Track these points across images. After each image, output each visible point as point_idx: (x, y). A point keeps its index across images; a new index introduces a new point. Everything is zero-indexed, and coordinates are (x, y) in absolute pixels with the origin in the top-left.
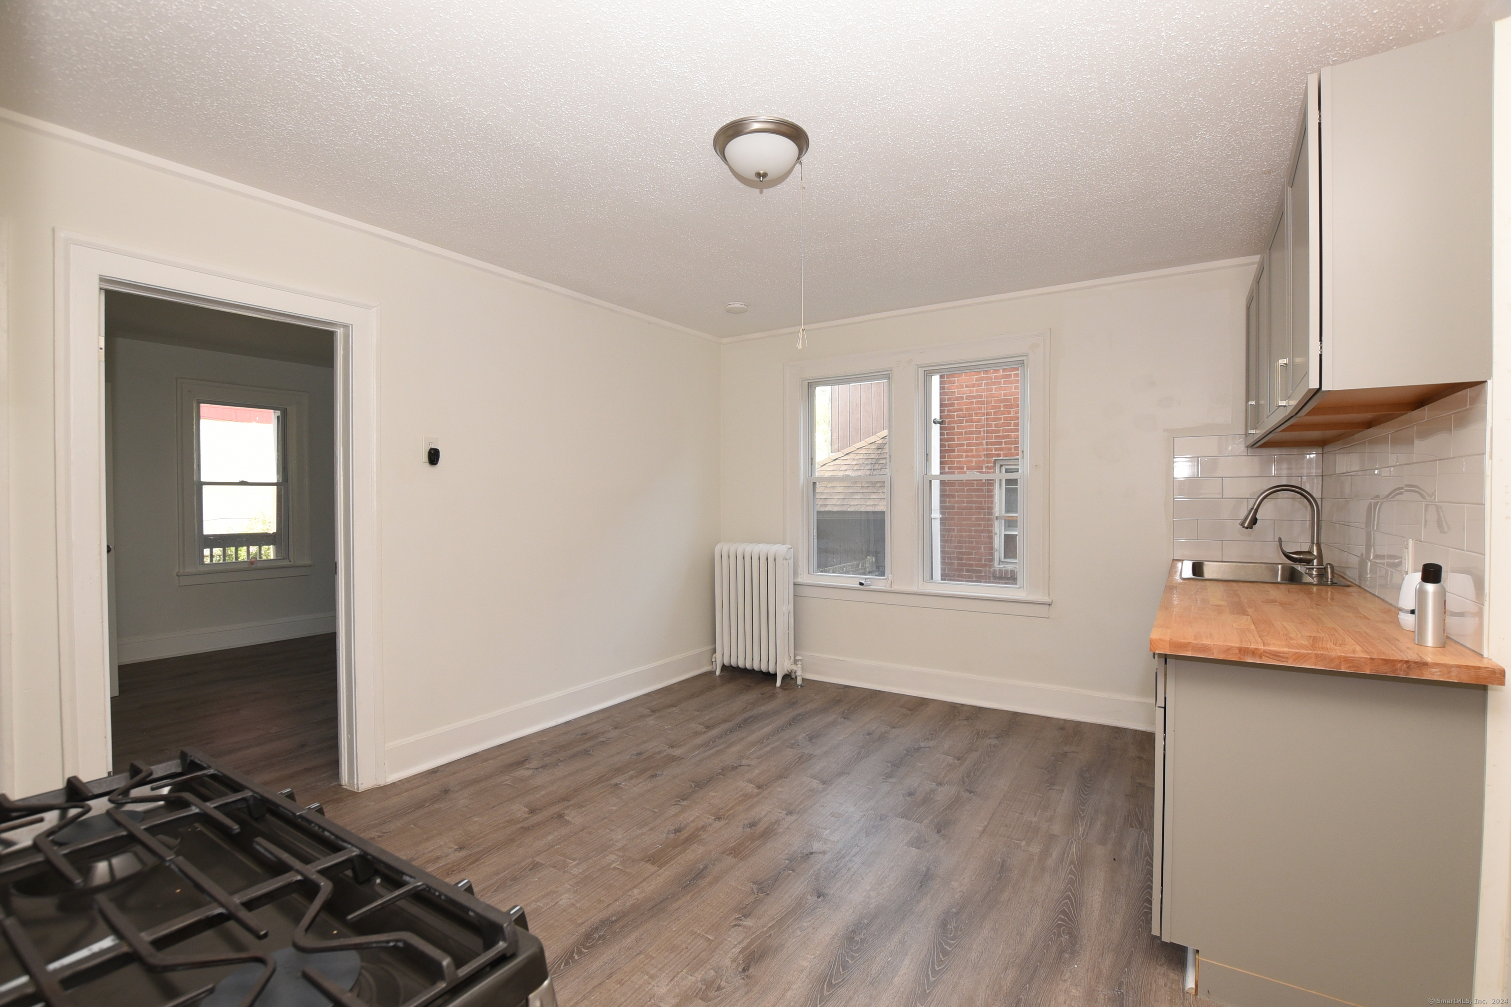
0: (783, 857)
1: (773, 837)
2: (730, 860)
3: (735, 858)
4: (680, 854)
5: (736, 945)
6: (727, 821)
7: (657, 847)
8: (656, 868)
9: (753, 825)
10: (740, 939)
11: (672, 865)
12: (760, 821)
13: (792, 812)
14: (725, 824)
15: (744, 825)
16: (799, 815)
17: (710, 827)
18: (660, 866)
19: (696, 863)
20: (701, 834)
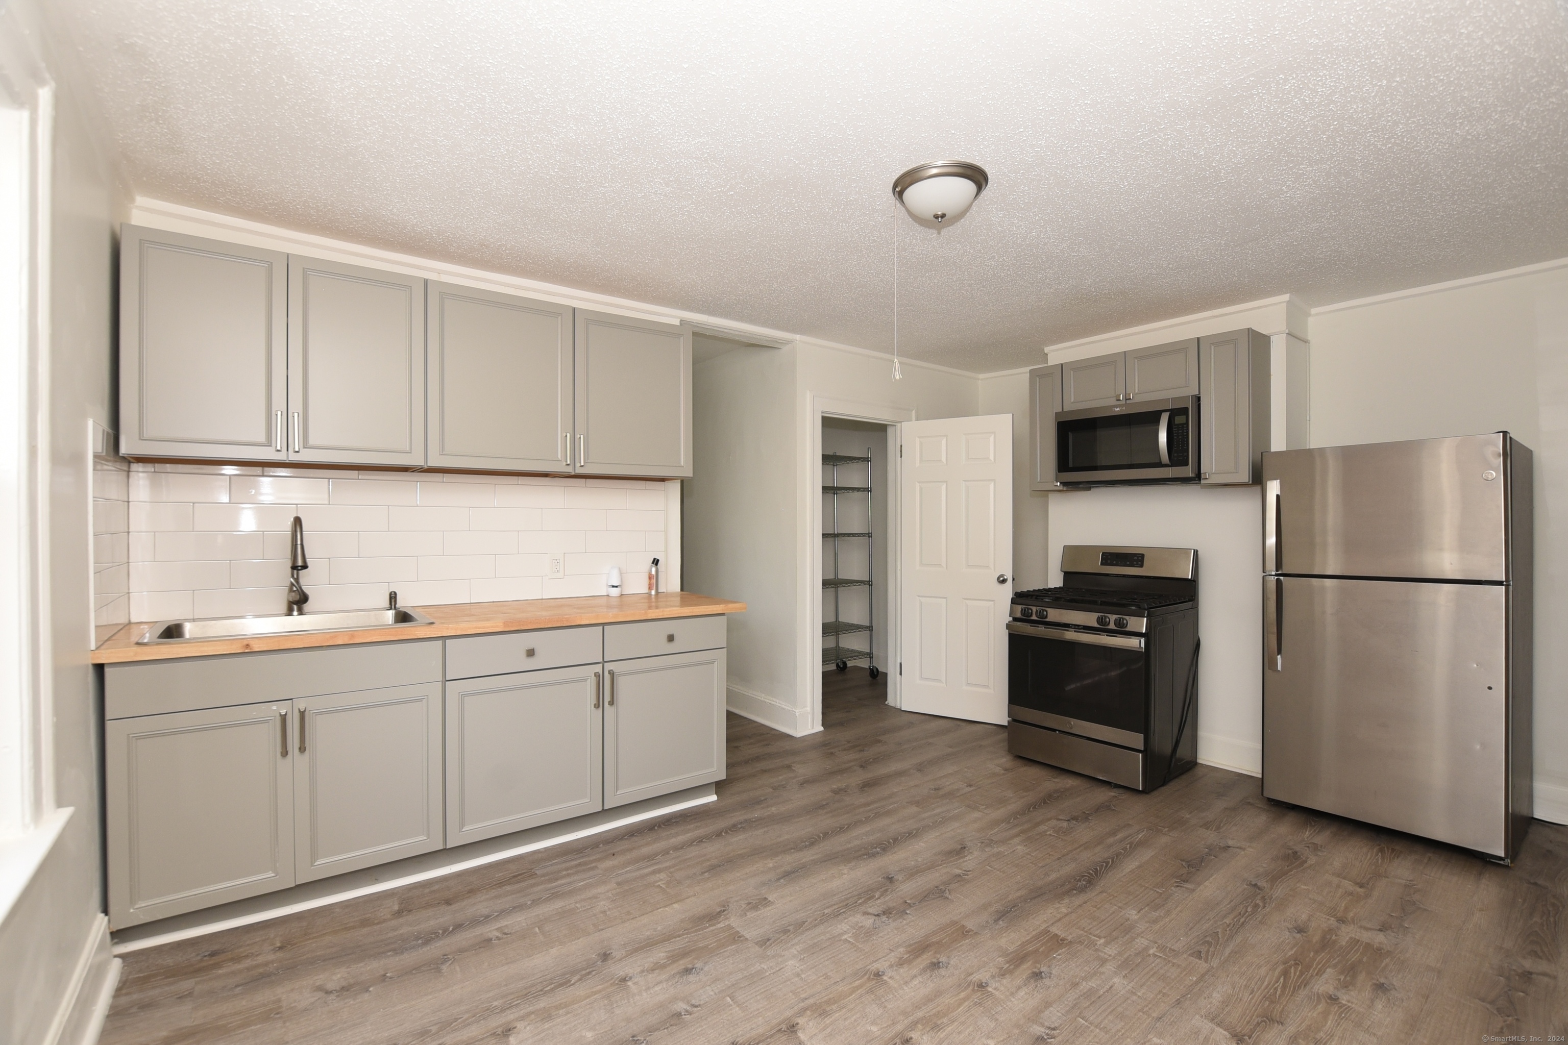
0: (910, 916)
1: (913, 942)
2: (970, 924)
3: (964, 926)
4: (1027, 941)
5: (969, 860)
6: (970, 978)
7: (1059, 955)
8: (1050, 929)
9: (935, 965)
10: (966, 863)
11: (1033, 930)
12: (924, 970)
13: (875, 975)
14: (972, 974)
15: (947, 968)
16: (868, 968)
17: (994, 973)
18: (1046, 932)
19: (1007, 927)
20: (1005, 964)
